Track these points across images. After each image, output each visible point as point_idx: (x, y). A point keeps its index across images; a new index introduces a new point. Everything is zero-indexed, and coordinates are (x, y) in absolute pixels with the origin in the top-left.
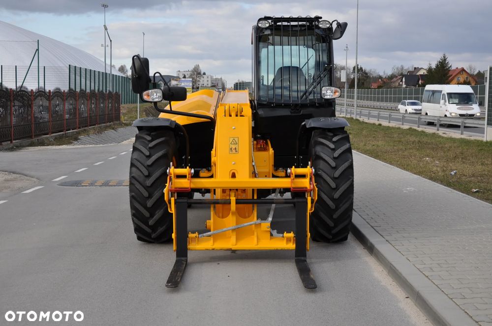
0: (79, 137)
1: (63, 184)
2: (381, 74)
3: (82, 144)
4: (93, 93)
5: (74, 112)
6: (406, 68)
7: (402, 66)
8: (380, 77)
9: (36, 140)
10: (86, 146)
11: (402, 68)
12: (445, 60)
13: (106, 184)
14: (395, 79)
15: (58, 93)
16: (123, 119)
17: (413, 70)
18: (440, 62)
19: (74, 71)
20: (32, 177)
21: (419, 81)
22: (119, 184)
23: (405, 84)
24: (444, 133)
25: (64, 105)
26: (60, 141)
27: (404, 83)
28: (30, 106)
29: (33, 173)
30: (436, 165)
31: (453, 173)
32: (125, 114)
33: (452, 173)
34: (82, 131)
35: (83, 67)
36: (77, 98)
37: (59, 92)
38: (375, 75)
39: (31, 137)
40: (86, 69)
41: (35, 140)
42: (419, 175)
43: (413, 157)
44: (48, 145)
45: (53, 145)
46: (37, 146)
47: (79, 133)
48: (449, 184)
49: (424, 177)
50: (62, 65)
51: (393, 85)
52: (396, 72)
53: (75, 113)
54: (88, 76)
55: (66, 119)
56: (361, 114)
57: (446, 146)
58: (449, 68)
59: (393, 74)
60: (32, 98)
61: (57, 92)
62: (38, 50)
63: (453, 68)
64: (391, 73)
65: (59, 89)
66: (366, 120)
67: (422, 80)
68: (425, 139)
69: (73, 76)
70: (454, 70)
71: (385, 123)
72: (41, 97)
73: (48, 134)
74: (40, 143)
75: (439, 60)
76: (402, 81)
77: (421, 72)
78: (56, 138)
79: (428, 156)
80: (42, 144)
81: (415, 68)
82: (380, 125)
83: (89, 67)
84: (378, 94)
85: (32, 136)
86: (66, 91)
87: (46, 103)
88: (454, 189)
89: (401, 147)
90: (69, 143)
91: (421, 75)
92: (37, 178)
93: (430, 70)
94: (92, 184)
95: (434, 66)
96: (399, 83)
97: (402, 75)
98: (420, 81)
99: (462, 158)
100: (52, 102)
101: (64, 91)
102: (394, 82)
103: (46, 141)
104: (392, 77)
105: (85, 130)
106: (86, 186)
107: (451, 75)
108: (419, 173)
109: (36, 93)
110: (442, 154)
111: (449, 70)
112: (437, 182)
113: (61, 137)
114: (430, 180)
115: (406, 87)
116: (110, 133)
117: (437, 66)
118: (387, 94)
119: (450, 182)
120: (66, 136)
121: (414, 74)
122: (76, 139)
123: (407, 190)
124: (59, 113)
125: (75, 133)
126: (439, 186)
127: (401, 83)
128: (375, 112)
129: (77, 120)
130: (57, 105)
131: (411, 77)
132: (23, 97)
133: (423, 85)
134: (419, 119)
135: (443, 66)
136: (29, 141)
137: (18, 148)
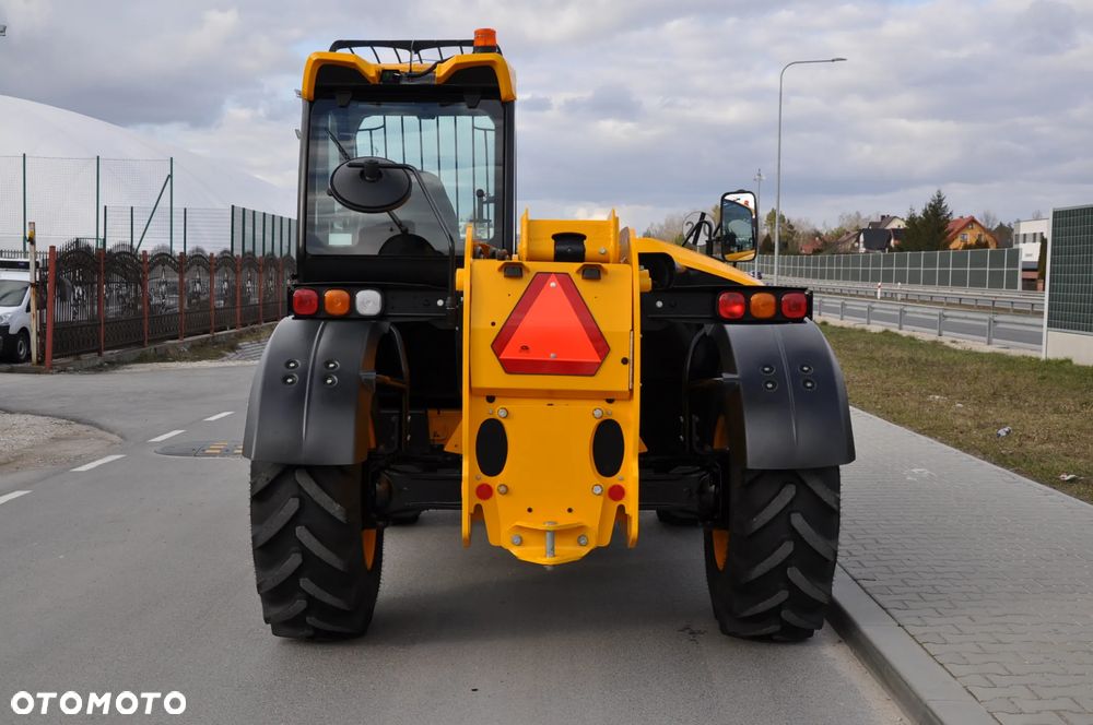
0: (240, 344)
1: (169, 450)
2: (820, 227)
3: (241, 358)
4: (270, 258)
5: (234, 295)
6: (864, 216)
7: (858, 213)
8: (818, 234)
9: (152, 351)
10: (247, 363)
11: (858, 217)
12: (940, 201)
14: (844, 238)
15: (198, 260)
17: (879, 219)
18: (930, 206)
19: (240, 215)
20: (111, 432)
21: (889, 241)
23: (865, 246)
24: (954, 342)
25: (212, 281)
26: (199, 352)
27: (861, 245)
28: (142, 282)
29: (116, 423)
30: (960, 412)
31: (1002, 432)
33: (1000, 432)
34: (248, 332)
36: (239, 268)
37: (200, 256)
38: (807, 229)
39: (141, 344)
40: (244, 209)
41: (150, 349)
42: (930, 436)
43: (907, 394)
44: (174, 361)
46: (151, 362)
47: (240, 336)
48: (1001, 461)
49: (941, 441)
51: (842, 248)
52: (847, 224)
53: (234, 298)
55: (216, 309)
57: (968, 368)
58: (948, 216)
59: (841, 228)
60: (145, 267)
61: (196, 256)
62: (170, 176)
63: (956, 217)
64: (837, 226)
65: (202, 251)
67: (895, 239)
68: (922, 355)
69: (238, 227)
70: (957, 221)
71: (834, 320)
72: (163, 265)
73: (177, 338)
74: (161, 356)
75: (929, 201)
76: (858, 240)
77: (894, 225)
78: (193, 347)
79: (937, 391)
80: (163, 357)
81: (883, 217)
84: (815, 264)
85: (143, 342)
86: (215, 255)
87: (175, 278)
88: (1017, 472)
89: (877, 371)
90: (218, 356)
91: (893, 230)
92: (118, 435)
93: (912, 221)
95: (919, 213)
96: (853, 245)
97: (859, 230)
98: (892, 241)
99: (1011, 398)
100: (188, 275)
101: (212, 254)
102: (844, 242)
103: (171, 352)
104: (839, 234)
105: (252, 330)
106: (215, 455)
107: (952, 230)
108: (930, 432)
109: (154, 258)
110: (965, 386)
111: (949, 221)
112: (975, 455)
113: (204, 344)
114: (956, 448)
115: (867, 252)
117: (926, 213)
118: (831, 265)
119: (1004, 456)
120: (215, 342)
121: (881, 227)
122: (233, 348)
123: (913, 474)
124: (203, 298)
125: (232, 336)
126: (981, 465)
127: (857, 244)
129: (238, 310)
130: (197, 281)
131: (876, 235)
132: (125, 265)
133: (899, 249)
134: (902, 312)
135: (936, 213)
136: (137, 351)
137: (113, 365)
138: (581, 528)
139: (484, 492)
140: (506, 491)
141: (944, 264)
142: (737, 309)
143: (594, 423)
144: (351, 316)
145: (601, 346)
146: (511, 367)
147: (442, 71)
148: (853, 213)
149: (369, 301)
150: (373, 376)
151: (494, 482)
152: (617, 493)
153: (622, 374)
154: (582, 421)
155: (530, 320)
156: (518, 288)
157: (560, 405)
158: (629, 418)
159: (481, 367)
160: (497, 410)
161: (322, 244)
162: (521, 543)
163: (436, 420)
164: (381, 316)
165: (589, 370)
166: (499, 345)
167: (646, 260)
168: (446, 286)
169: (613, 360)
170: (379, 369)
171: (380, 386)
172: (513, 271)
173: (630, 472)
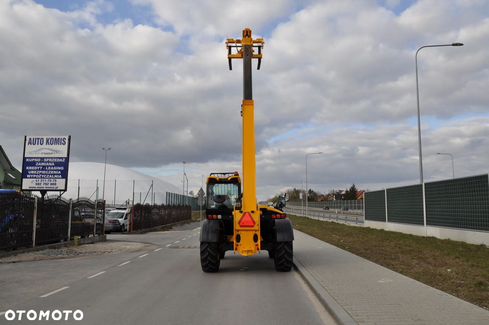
1: (170, 247)
2: (323, 194)
3: (173, 231)
4: (179, 205)
5: (170, 215)
6: (335, 190)
8: (323, 195)
10: (176, 232)
11: (334, 190)
12: (354, 187)
13: (189, 247)
14: (330, 197)
15: (163, 206)
16: (193, 218)
19: (168, 194)
20: (155, 245)
21: (341, 197)
22: (195, 247)
23: (335, 199)
25: (165, 212)
26: (163, 229)
28: (151, 213)
29: (155, 243)
31: (342, 241)
32: (193, 216)
35: (173, 193)
36: (170, 208)
38: (320, 194)
39: (150, 227)
41: (152, 228)
43: (328, 235)
45: (160, 231)
46: (153, 232)
47: (172, 226)
50: (162, 192)
51: (329, 199)
52: (330, 193)
54: (175, 198)
55: (166, 219)
56: (310, 215)
58: (356, 190)
60: (151, 209)
62: (152, 184)
63: (358, 191)
64: (328, 193)
66: (313, 218)
67: (343, 197)
69: (168, 197)
70: (360, 192)
71: (321, 219)
72: (155, 208)
73: (158, 226)
75: (351, 187)
76: (333, 197)
77: (343, 193)
78: (161, 228)
79: (334, 234)
80: (156, 231)
81: (340, 191)
82: (318, 220)
83: (176, 193)
86: (165, 205)
87: (157, 211)
90: (168, 230)
92: (157, 245)
93: (347, 191)
94: (183, 248)
95: (348, 190)
96: (332, 199)
97: (334, 194)
100: (161, 211)
104: (329, 195)
105: (175, 224)
106: (181, 248)
107: (358, 194)
108: (328, 242)
109: (153, 206)
110: (342, 233)
113: (164, 227)
115: (335, 201)
116: (187, 225)
117: (350, 190)
120: (166, 227)
121: (340, 193)
122: (171, 228)
124: (163, 216)
125: (170, 225)
128: (317, 214)
129: (171, 219)
130: (162, 212)
131: (338, 195)
132: (148, 208)
133: (344, 199)
134: (337, 217)
135: (353, 190)
136: (150, 229)
137: (145, 232)
138: (252, 250)
139: (237, 245)
140: (240, 245)
141: (355, 203)
142: (275, 217)
143: (253, 235)
144: (217, 219)
145: (254, 222)
146: (241, 226)
147: (229, 179)
148: (332, 190)
149: (220, 217)
150: (219, 228)
151: (239, 244)
152: (257, 245)
153: (257, 227)
154: (252, 234)
155: (244, 219)
156: (242, 214)
157: (248, 232)
158: (259, 233)
159: (236, 226)
160: (239, 233)
161: (210, 207)
162: (243, 253)
163: (228, 237)
164: (221, 219)
165: (253, 226)
166: (239, 223)
167: (261, 209)
168: (231, 214)
169: (256, 225)
170: (220, 227)
171: (220, 230)
172: (241, 212)
173: (259, 242)
